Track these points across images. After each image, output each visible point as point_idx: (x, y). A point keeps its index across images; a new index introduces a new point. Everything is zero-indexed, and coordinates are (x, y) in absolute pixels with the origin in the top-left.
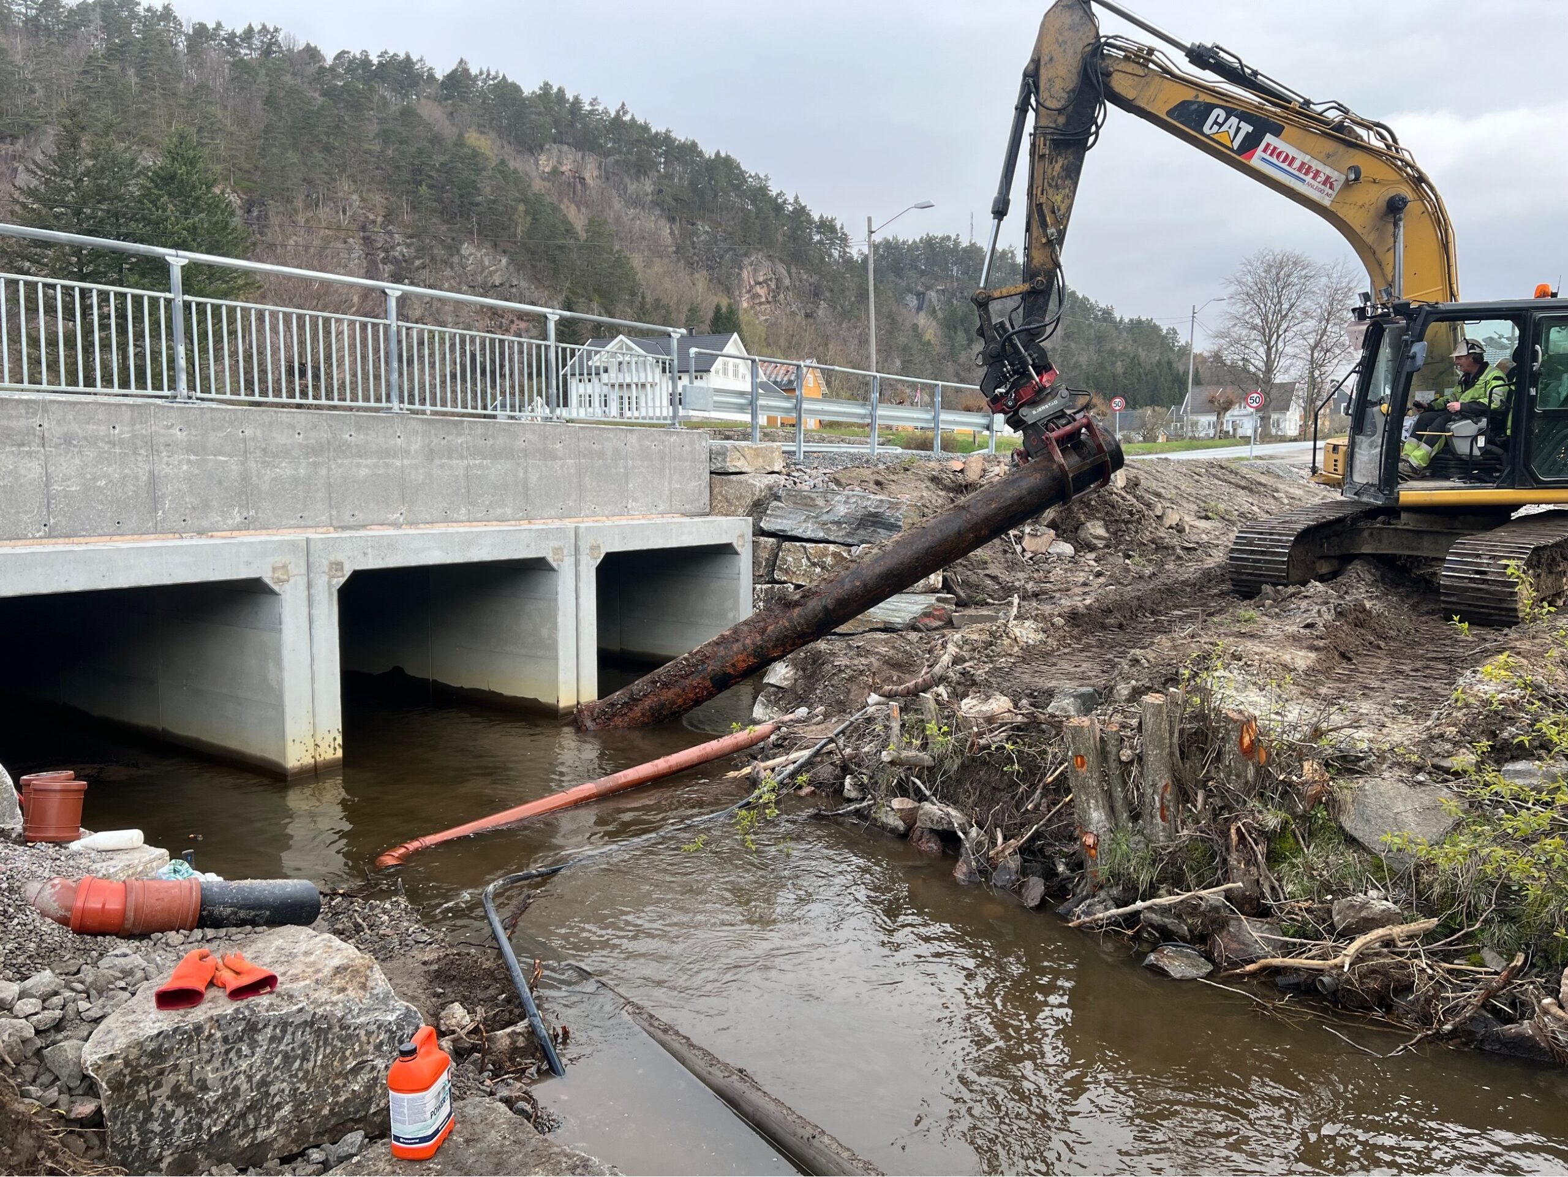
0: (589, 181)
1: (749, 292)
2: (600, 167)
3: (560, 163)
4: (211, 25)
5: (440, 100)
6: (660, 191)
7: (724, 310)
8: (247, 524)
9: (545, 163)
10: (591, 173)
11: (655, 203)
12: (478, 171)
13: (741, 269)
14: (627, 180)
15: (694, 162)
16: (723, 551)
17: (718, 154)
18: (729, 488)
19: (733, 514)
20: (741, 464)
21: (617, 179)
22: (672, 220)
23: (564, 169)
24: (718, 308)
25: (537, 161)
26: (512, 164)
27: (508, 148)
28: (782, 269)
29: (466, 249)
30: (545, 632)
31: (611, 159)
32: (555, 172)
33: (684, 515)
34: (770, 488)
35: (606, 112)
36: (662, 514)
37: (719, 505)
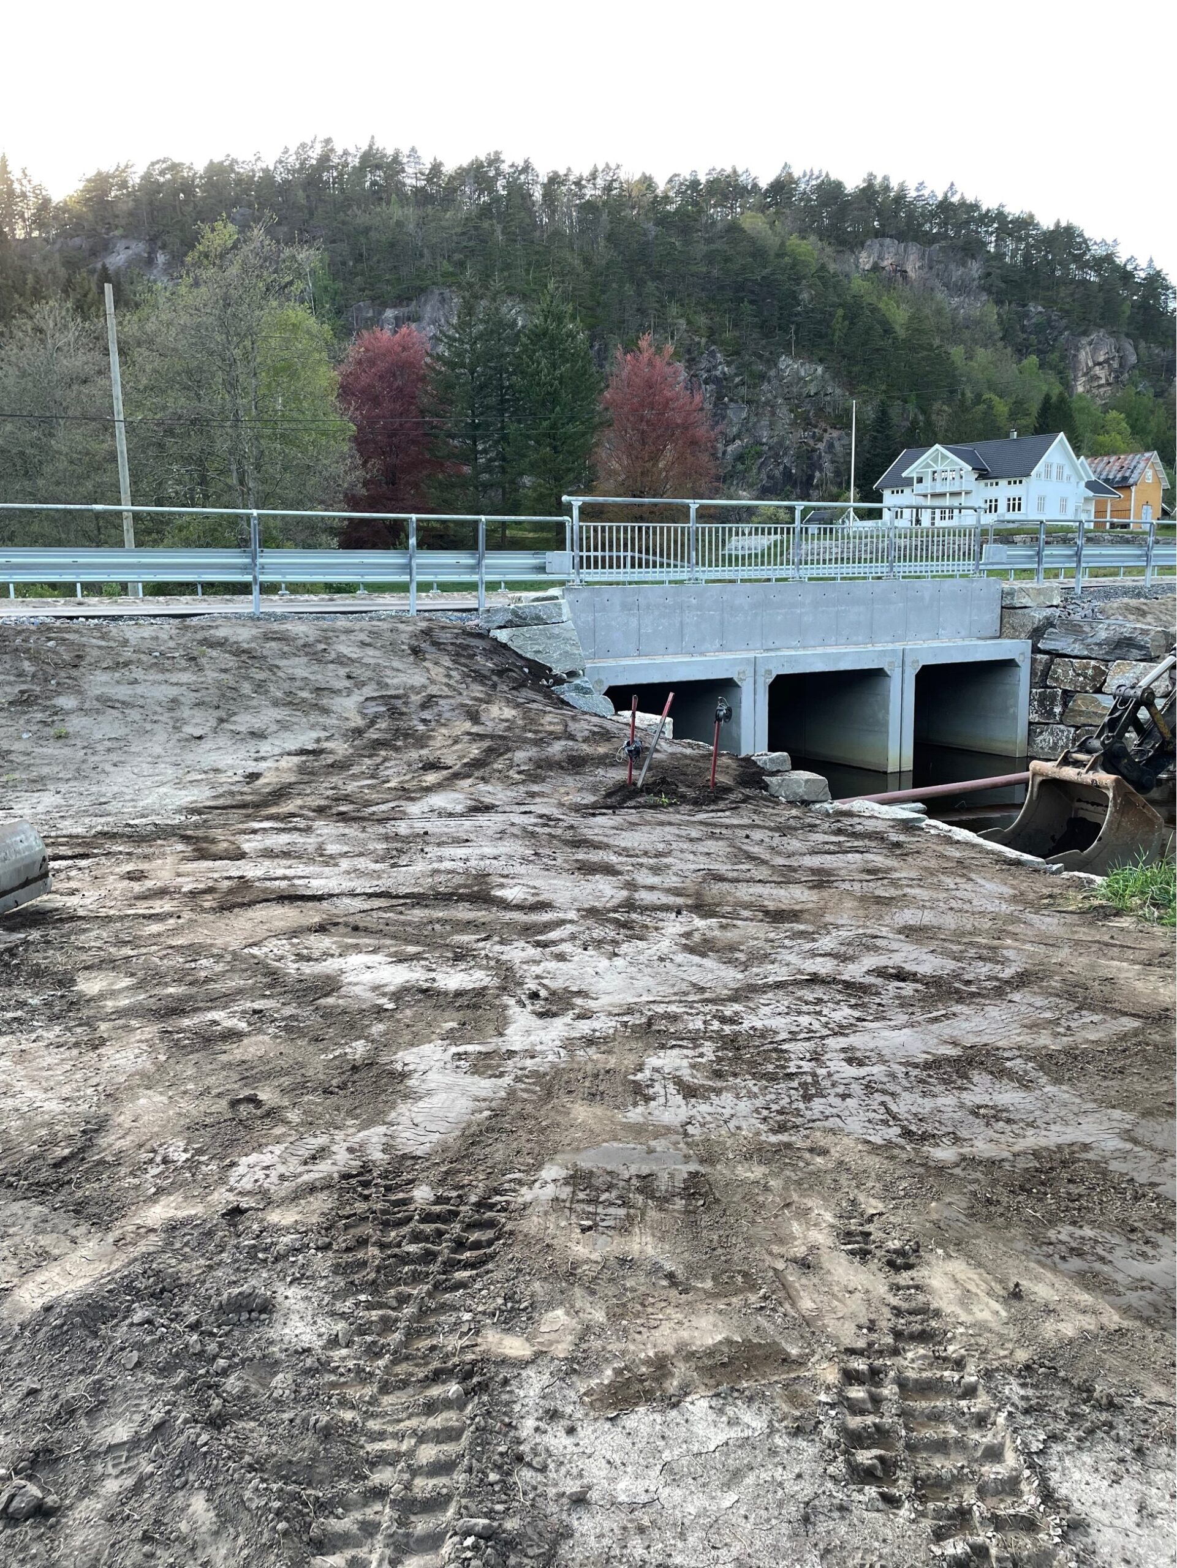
0: (912, 274)
1: (1085, 375)
2: (922, 258)
3: (881, 258)
4: (562, 172)
5: (763, 208)
6: (989, 274)
7: (1054, 399)
8: (722, 648)
9: (865, 260)
10: (913, 267)
11: (983, 288)
12: (798, 280)
13: (1078, 349)
14: (952, 266)
15: (1028, 236)
16: (1008, 665)
17: (1058, 224)
18: (1016, 619)
19: (1017, 637)
20: (1025, 601)
21: (941, 266)
22: (999, 302)
23: (885, 263)
24: (1047, 398)
25: (857, 259)
26: (832, 267)
27: (829, 250)
28: (1128, 346)
29: (784, 362)
30: (880, 716)
31: (936, 246)
32: (876, 268)
33: (979, 638)
34: (1047, 618)
35: (933, 195)
36: (963, 639)
37: (1007, 631)
